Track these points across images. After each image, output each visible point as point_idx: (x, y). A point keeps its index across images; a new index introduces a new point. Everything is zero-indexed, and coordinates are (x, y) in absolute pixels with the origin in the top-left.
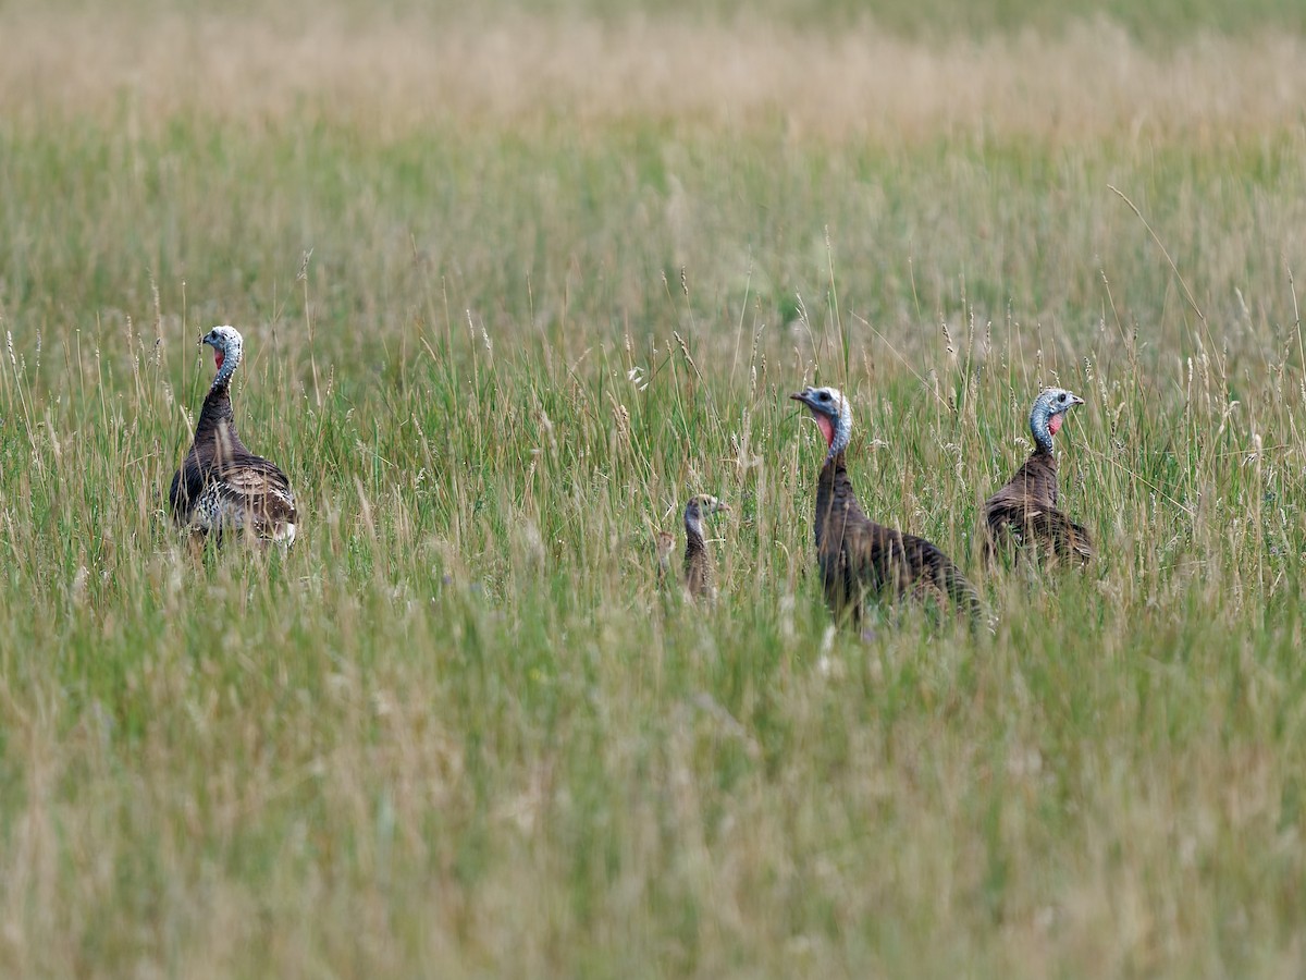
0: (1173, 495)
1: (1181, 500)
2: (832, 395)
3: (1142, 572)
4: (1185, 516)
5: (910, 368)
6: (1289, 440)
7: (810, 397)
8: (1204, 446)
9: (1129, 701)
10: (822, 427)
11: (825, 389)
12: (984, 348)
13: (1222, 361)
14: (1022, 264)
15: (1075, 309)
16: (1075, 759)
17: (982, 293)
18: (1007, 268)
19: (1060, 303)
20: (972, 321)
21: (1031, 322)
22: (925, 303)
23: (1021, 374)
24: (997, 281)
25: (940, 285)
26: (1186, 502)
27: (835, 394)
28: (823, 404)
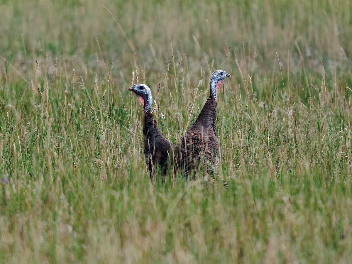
0: (125, 125)
1: (128, 127)
2: (145, 87)
3: (112, 154)
4: (129, 132)
5: (23, 77)
6: (170, 103)
7: (136, 88)
8: (136, 105)
9: (106, 205)
10: (141, 101)
11: (141, 85)
12: (52, 69)
13: (144, 72)
14: (67, 36)
15: (87, 53)
16: (85, 227)
17: (51, 47)
18: (61, 38)
19: (81, 51)
20: (47, 58)
21: (69, 58)
22: (29, 52)
23: (65, 79)
24: (56, 43)
25: (35, 44)
26: (130, 127)
27: (146, 86)
28: (142, 91)
